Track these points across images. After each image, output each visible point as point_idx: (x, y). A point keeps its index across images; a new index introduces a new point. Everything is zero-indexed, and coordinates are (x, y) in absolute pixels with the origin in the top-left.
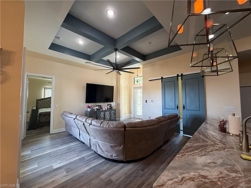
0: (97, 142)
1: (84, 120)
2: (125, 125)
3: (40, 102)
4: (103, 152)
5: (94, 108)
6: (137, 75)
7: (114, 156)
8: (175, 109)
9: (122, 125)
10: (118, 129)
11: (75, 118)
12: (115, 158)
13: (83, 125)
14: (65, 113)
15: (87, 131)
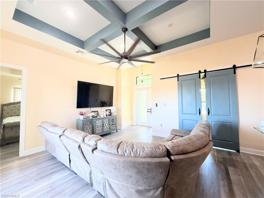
0: (107, 180)
1: (80, 139)
2: (168, 151)
3: (8, 108)
5: (88, 115)
6: (142, 74)
8: (196, 114)
9: (162, 150)
10: (156, 160)
11: (62, 134)
13: (79, 148)
14: (44, 124)
15: (86, 159)
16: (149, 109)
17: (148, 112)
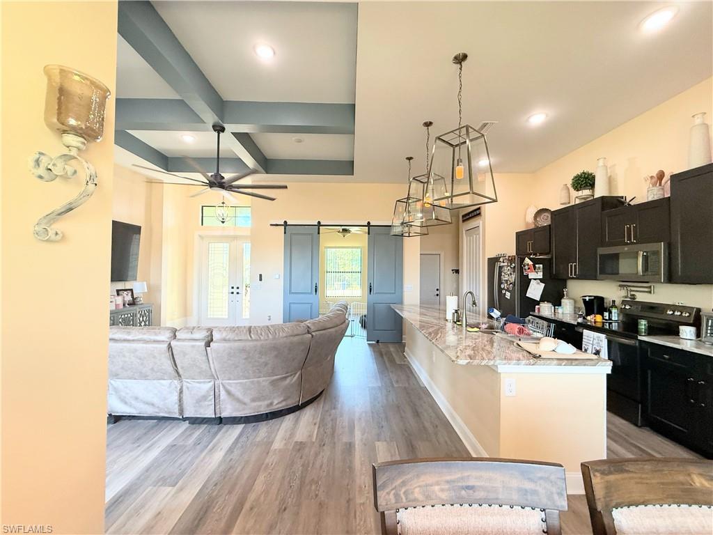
0: (223, 386)
4: (245, 404)
6: (223, 203)
7: (276, 402)
8: (311, 293)
10: (296, 339)
12: (280, 405)
13: (168, 349)
15: (176, 367)
16: (235, 288)
17: (232, 293)
